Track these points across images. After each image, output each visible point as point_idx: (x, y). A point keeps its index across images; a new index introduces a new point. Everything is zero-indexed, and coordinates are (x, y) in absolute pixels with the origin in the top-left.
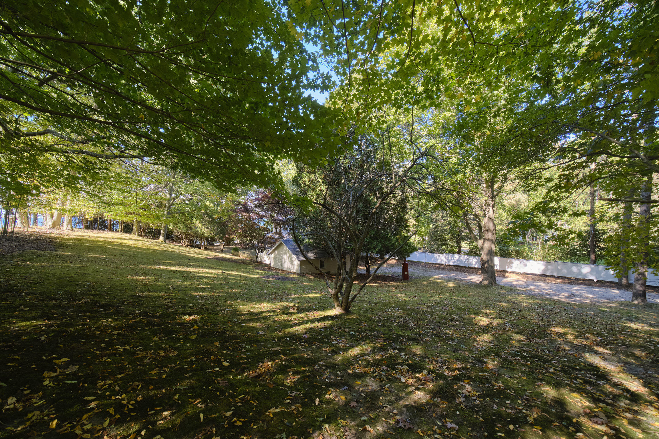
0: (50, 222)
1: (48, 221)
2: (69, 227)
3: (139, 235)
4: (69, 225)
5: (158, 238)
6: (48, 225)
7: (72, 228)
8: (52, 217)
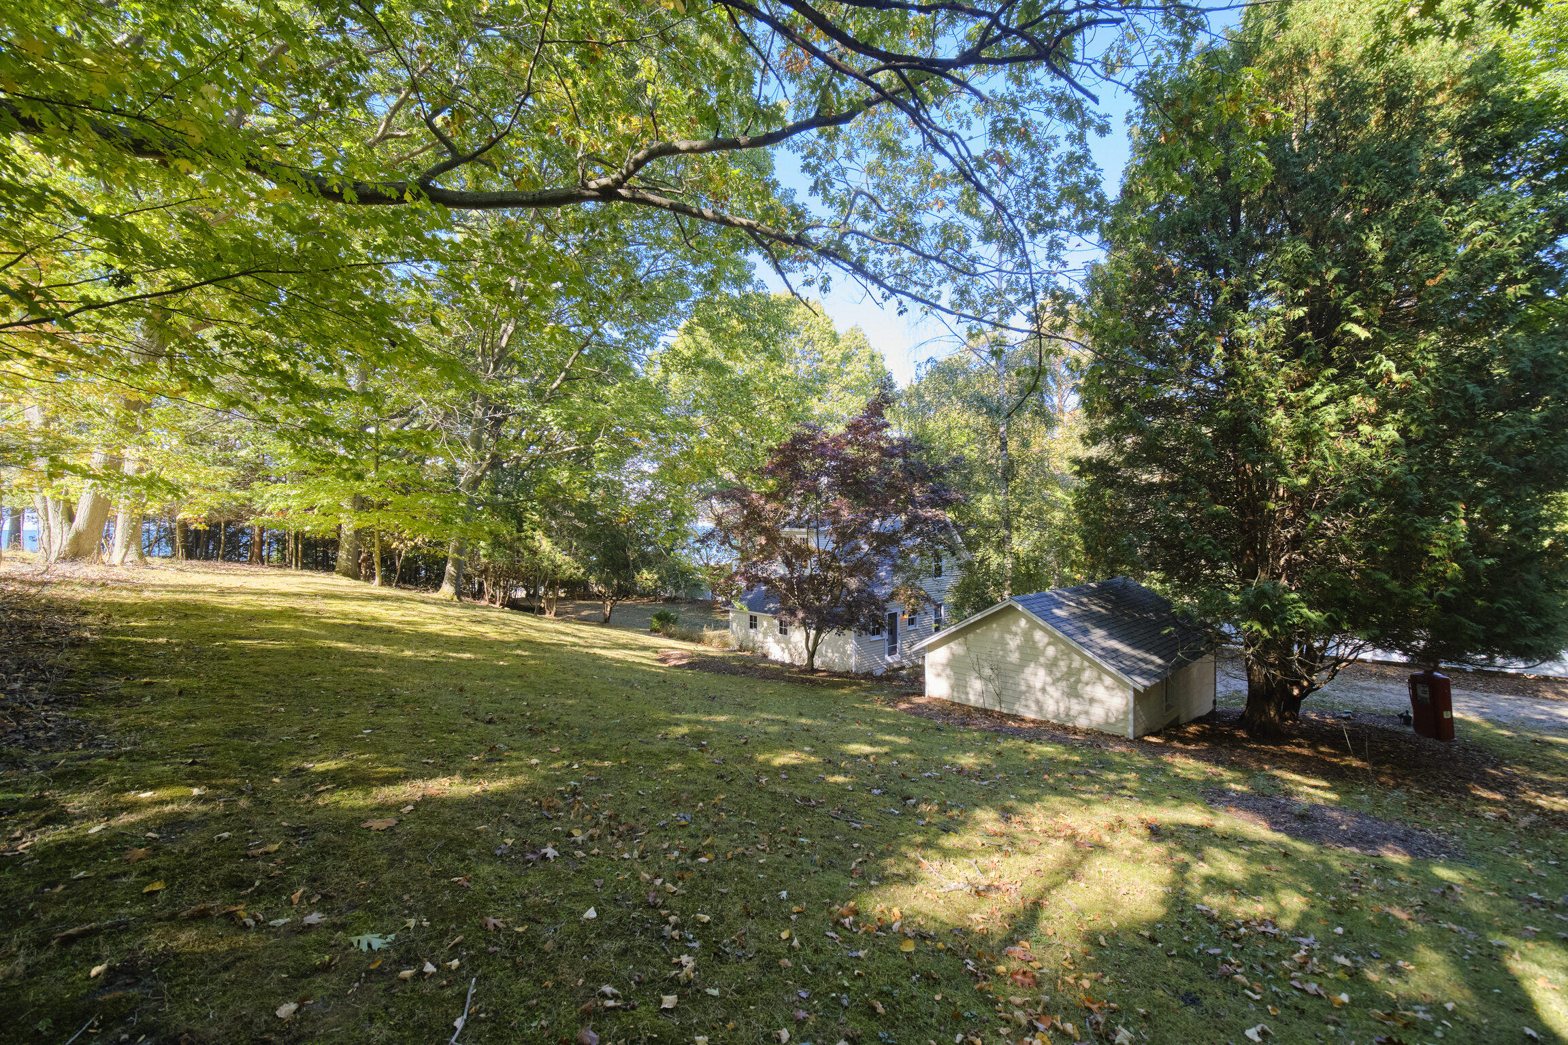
0: (61, 538)
1: (56, 531)
2: (132, 556)
3: (386, 581)
4: (133, 548)
5: (437, 587)
6: (55, 548)
7: (141, 556)
8: (71, 517)
